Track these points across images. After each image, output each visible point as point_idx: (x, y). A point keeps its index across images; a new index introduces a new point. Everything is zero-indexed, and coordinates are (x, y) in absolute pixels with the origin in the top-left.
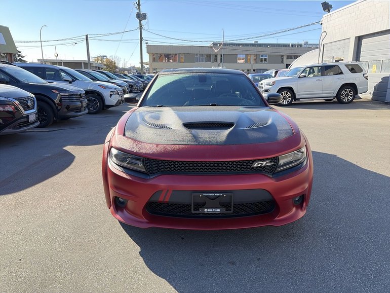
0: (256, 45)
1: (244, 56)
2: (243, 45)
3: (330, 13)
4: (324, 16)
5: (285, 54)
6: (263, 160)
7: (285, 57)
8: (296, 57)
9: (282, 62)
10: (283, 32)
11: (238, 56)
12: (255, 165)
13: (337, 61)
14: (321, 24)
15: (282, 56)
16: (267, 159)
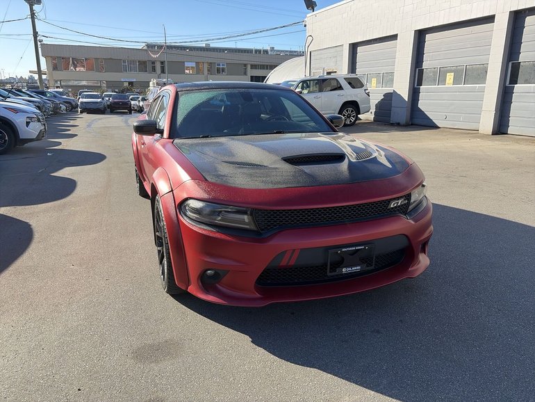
0: (207, 49)
1: (194, 65)
2: (192, 49)
3: (315, 13)
4: (308, 15)
5: (248, 62)
6: (398, 198)
7: (249, 67)
8: (272, 67)
9: (245, 74)
10: (253, 33)
11: (187, 64)
12: (392, 206)
13: (329, 73)
14: (305, 26)
15: (245, 65)
16: (401, 197)
